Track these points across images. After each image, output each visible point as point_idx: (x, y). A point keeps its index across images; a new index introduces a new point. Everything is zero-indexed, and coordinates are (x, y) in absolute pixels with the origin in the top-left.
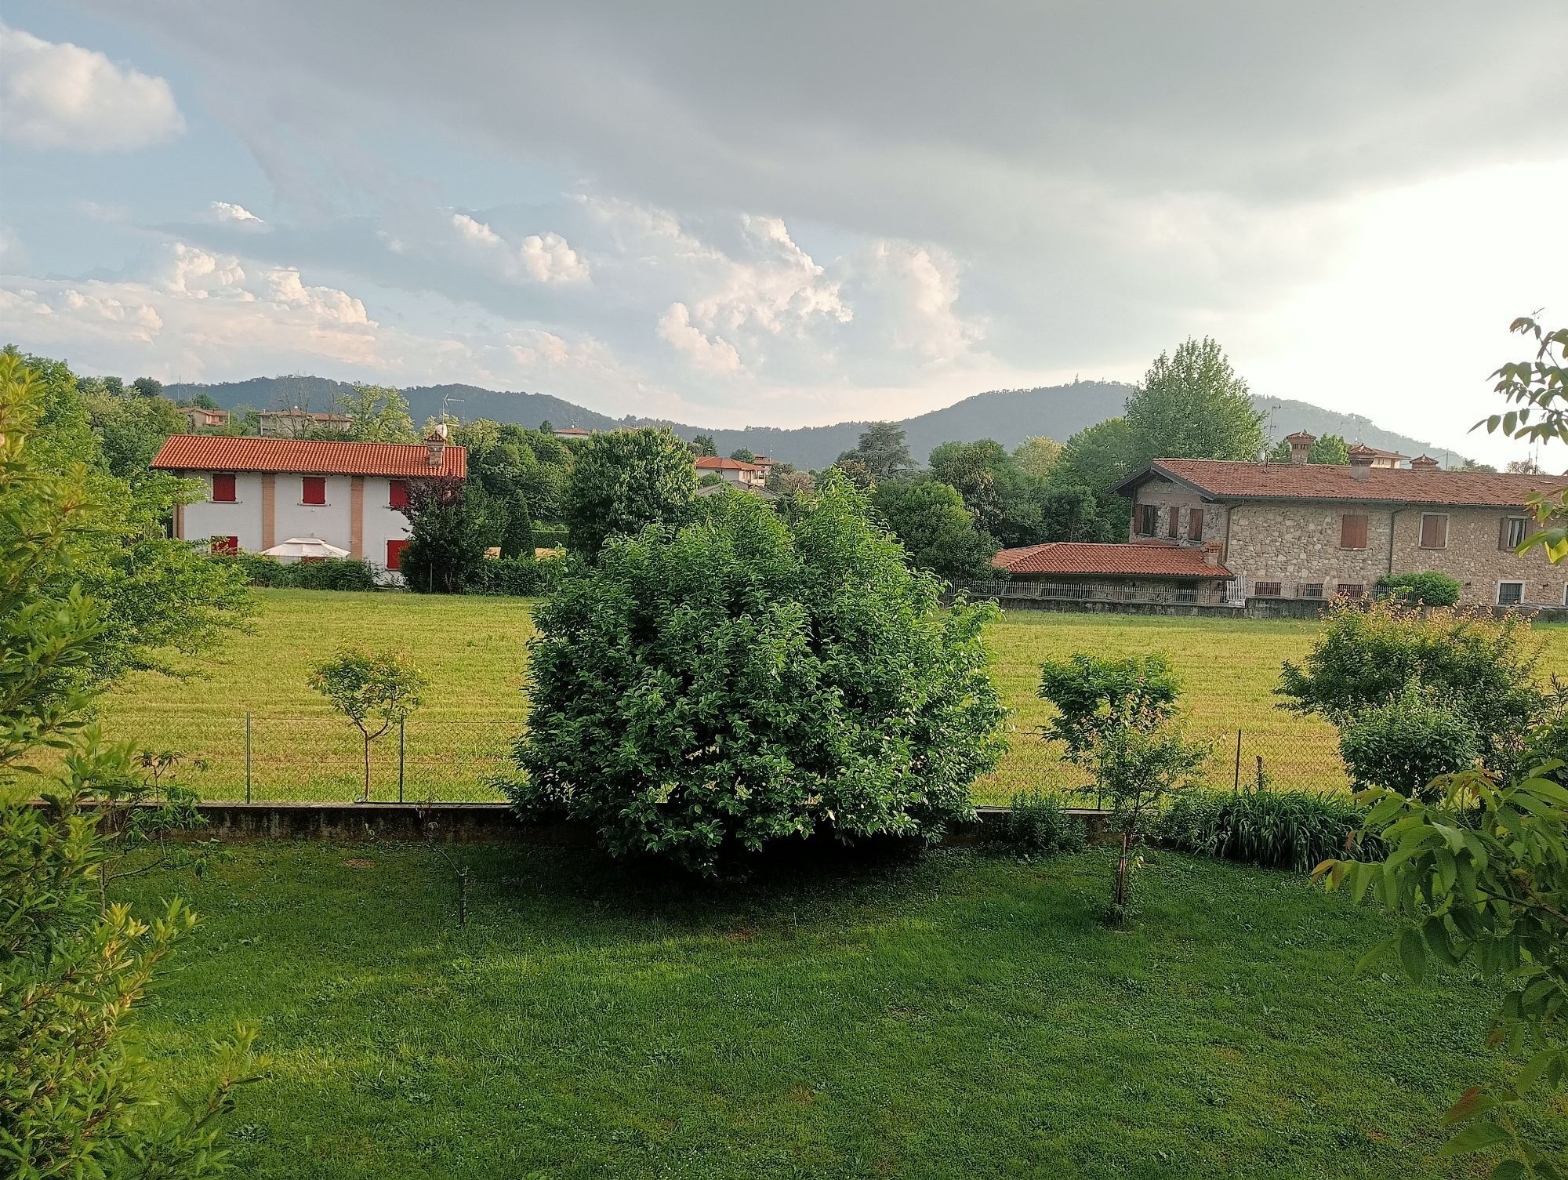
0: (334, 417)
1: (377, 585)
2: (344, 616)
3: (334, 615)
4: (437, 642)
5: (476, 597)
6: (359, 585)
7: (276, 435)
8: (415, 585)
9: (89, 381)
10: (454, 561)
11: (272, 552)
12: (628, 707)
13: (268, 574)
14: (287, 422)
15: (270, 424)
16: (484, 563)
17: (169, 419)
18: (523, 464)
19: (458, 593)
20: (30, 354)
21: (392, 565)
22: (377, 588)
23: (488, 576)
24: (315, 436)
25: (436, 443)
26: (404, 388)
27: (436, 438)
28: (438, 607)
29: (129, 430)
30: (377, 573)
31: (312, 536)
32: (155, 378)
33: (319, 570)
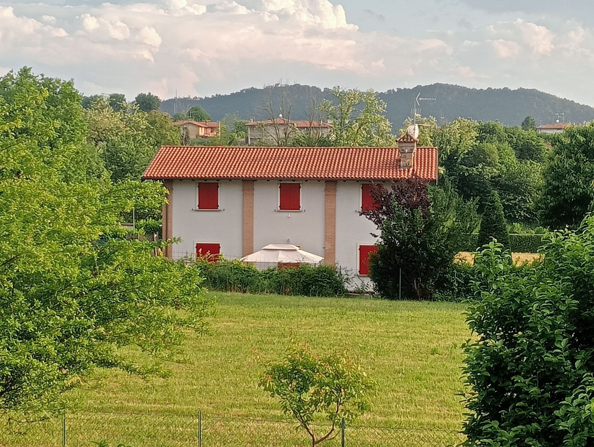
0: (315, 124)
1: (347, 291)
2: (313, 322)
3: (304, 321)
4: (401, 349)
5: (445, 304)
6: (330, 291)
7: (261, 144)
8: (385, 291)
9: (94, 99)
10: (423, 266)
11: (250, 258)
12: (566, 417)
13: (246, 280)
14: (272, 131)
15: (256, 134)
16: (454, 267)
17: (164, 132)
18: (502, 163)
19: (426, 299)
20: (42, 75)
21: (363, 271)
22: (348, 294)
23: (458, 282)
24: (297, 143)
25: (407, 144)
26: (385, 91)
27: (408, 139)
28: (406, 313)
29: (128, 144)
30: (347, 279)
31: (288, 242)
32: (154, 94)
33: (292, 275)
